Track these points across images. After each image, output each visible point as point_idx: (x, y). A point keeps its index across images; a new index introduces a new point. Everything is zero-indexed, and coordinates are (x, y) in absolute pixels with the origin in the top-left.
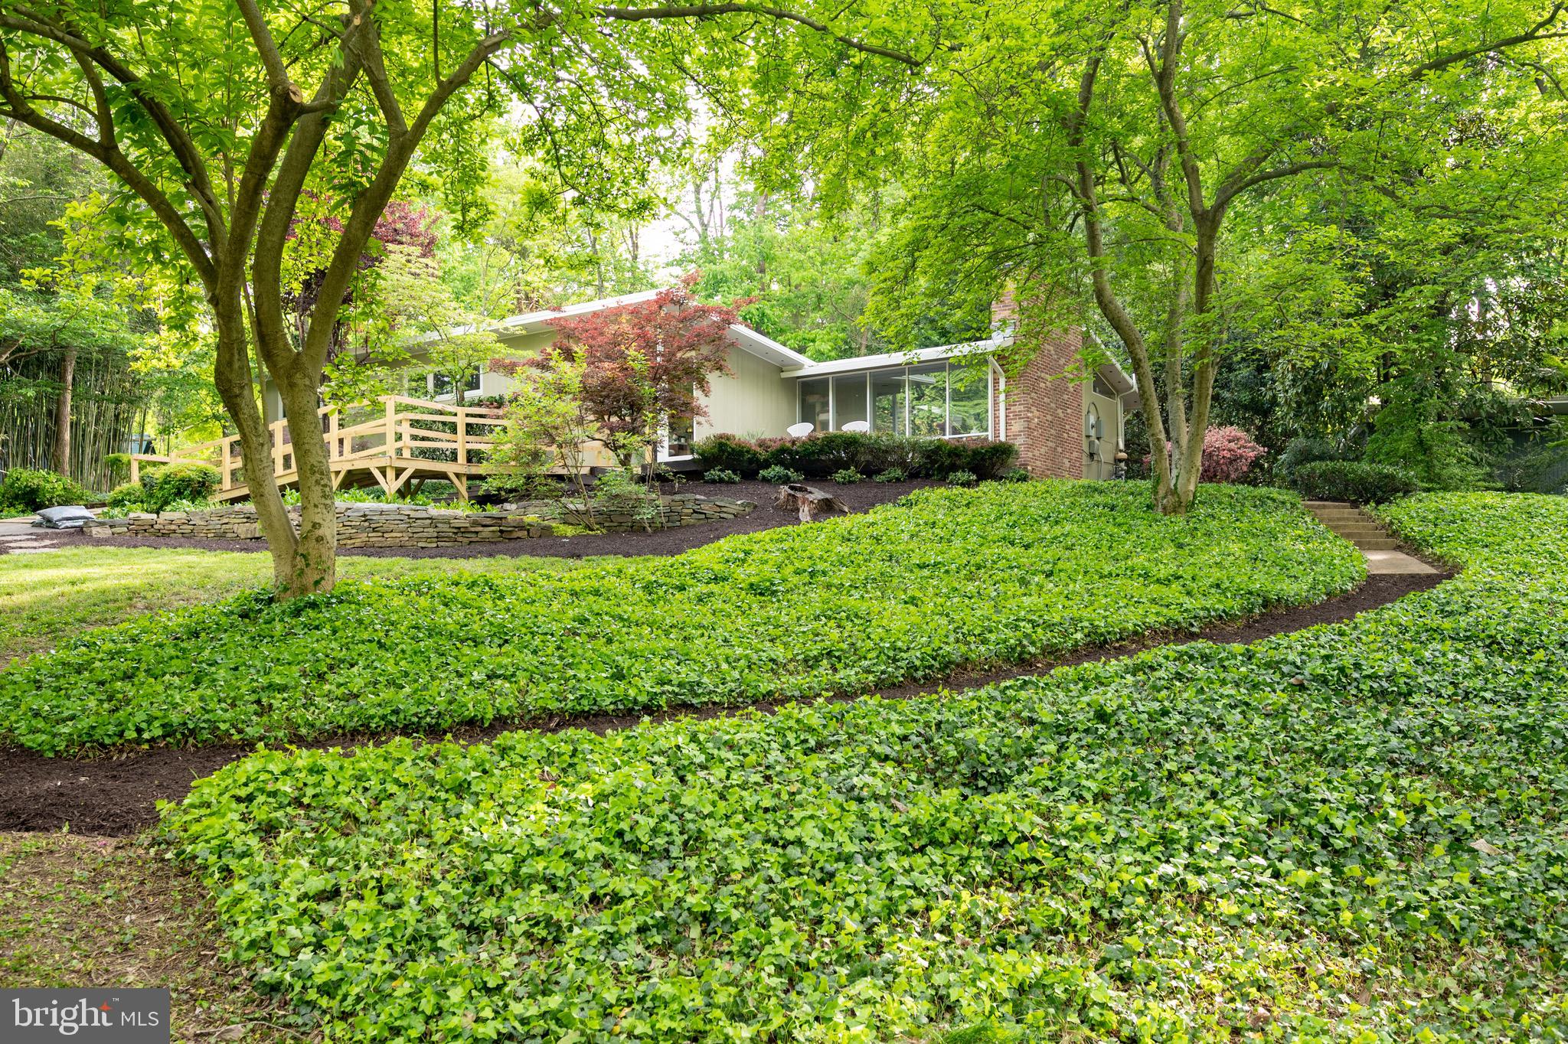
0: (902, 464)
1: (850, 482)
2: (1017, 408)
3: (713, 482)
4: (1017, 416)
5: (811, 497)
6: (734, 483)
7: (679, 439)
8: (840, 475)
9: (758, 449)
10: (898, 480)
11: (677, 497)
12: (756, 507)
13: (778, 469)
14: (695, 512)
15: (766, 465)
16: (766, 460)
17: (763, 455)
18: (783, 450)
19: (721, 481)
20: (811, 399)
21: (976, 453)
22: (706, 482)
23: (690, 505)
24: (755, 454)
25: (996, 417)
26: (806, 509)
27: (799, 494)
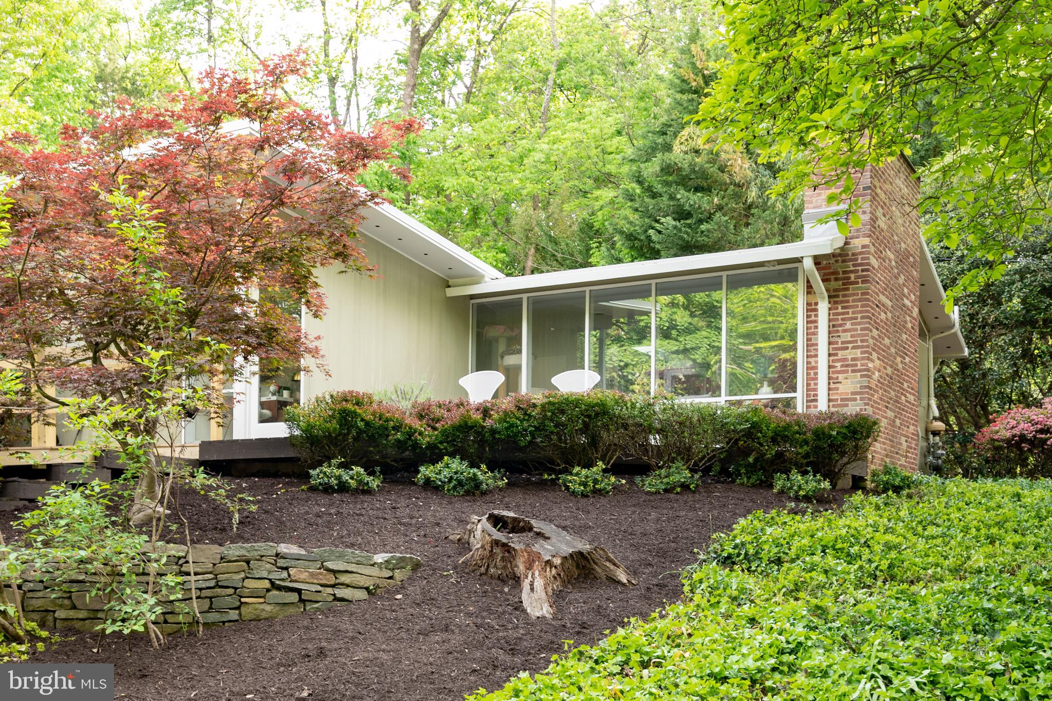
0: (685, 453)
1: (597, 492)
2: (849, 354)
3: (327, 489)
4: (850, 366)
5: (545, 550)
6: (368, 492)
7: (279, 392)
8: (578, 476)
9: (417, 425)
10: (685, 487)
11: (234, 550)
12: (416, 566)
13: (456, 465)
14: (274, 586)
15: (433, 455)
16: (431, 447)
17: (426, 437)
18: (465, 427)
19: (343, 488)
20: (492, 332)
21: (819, 434)
22: (313, 489)
23: (264, 569)
24: (411, 433)
25: (812, 368)
26: (539, 583)
27: (517, 542)
